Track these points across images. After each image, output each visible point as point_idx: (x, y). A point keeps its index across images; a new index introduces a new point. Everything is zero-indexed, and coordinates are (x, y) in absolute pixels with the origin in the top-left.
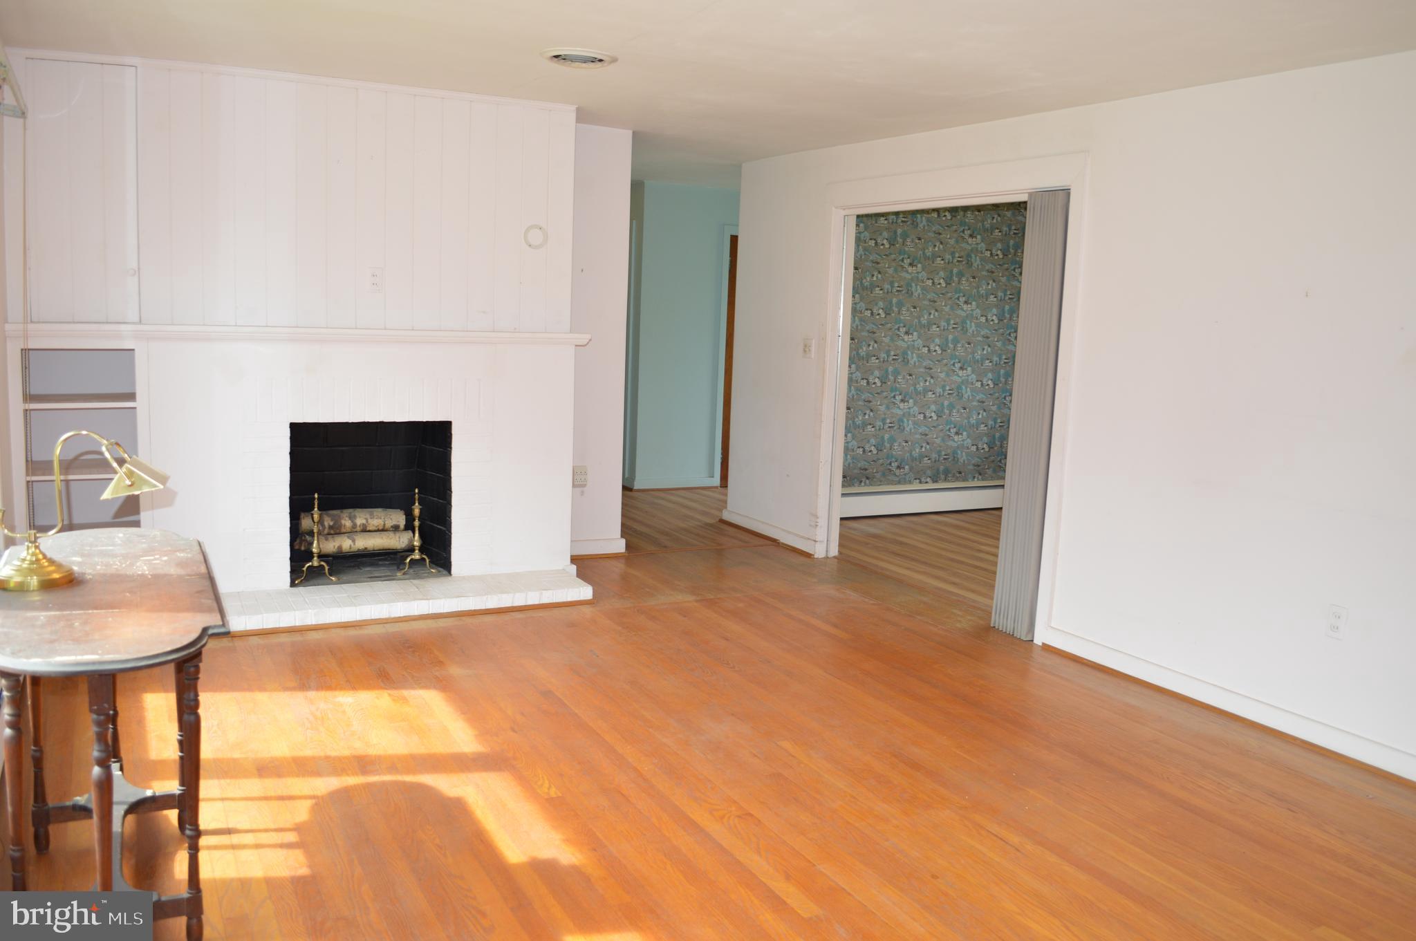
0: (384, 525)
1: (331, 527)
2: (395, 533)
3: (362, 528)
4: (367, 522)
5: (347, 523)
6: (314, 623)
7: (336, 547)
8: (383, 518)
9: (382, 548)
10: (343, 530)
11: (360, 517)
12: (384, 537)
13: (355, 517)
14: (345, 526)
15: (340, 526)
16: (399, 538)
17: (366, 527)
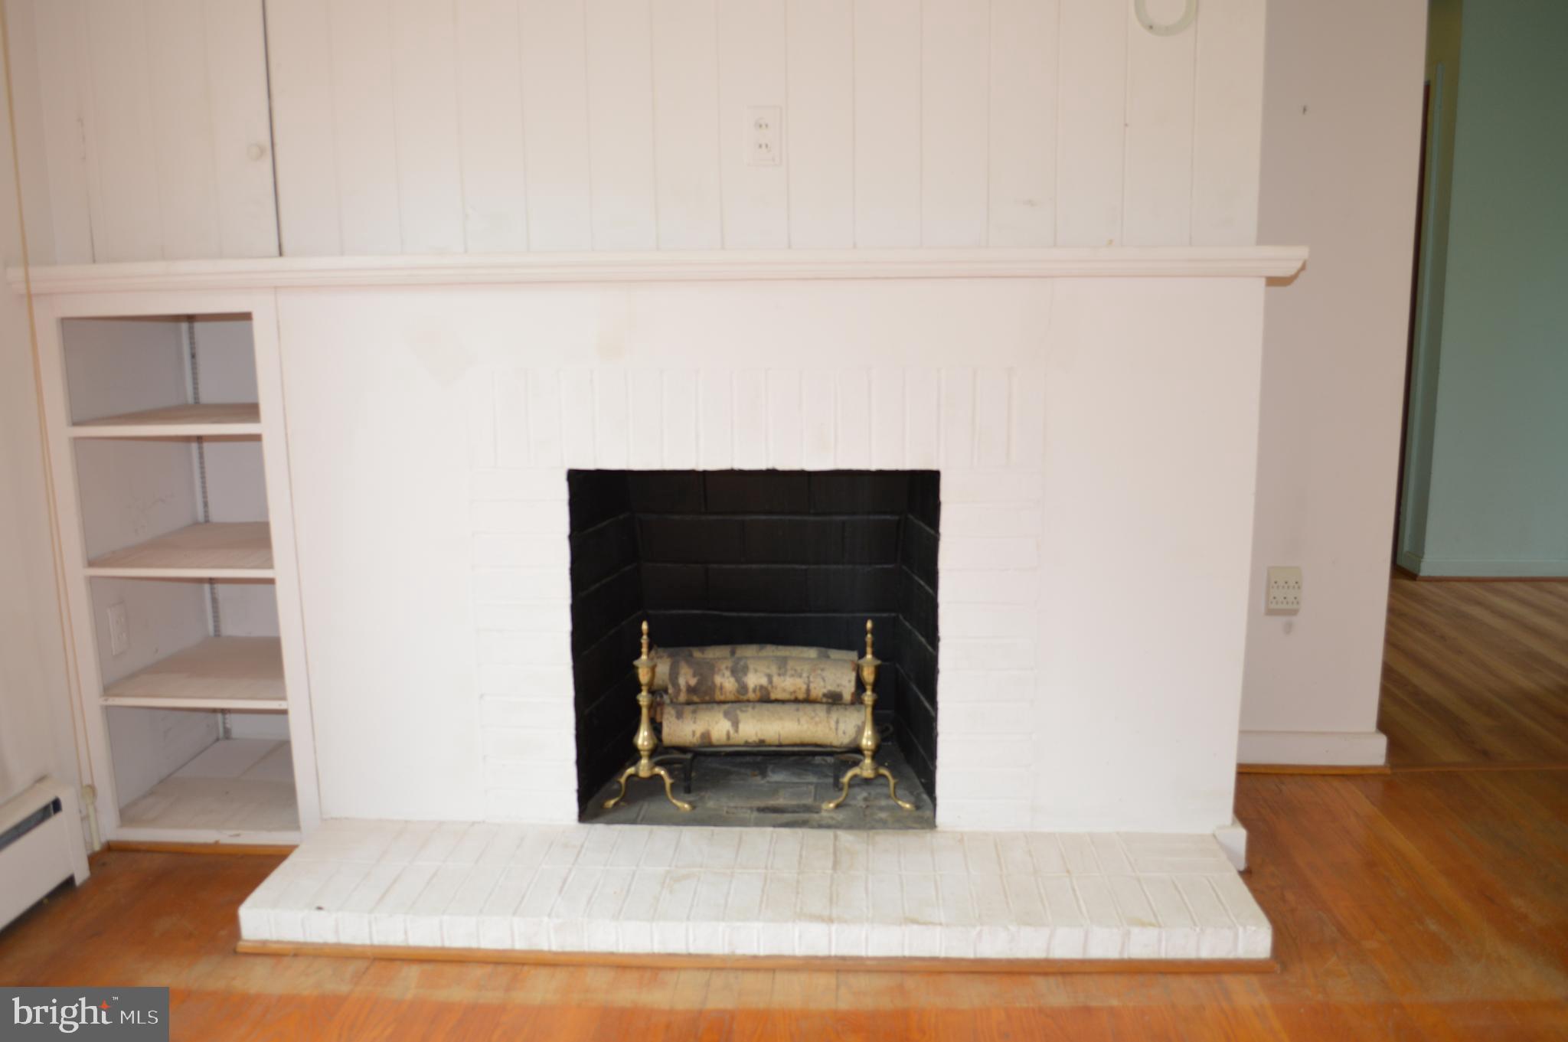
0: (808, 691)
1: (691, 690)
2: (828, 711)
3: (758, 694)
4: (770, 681)
5: (726, 682)
6: (555, 948)
7: (698, 734)
8: (805, 675)
9: (798, 741)
10: (719, 697)
11: (756, 671)
12: (803, 721)
13: (745, 670)
14: (721, 688)
15: (712, 688)
16: (837, 722)
17: (768, 693)
